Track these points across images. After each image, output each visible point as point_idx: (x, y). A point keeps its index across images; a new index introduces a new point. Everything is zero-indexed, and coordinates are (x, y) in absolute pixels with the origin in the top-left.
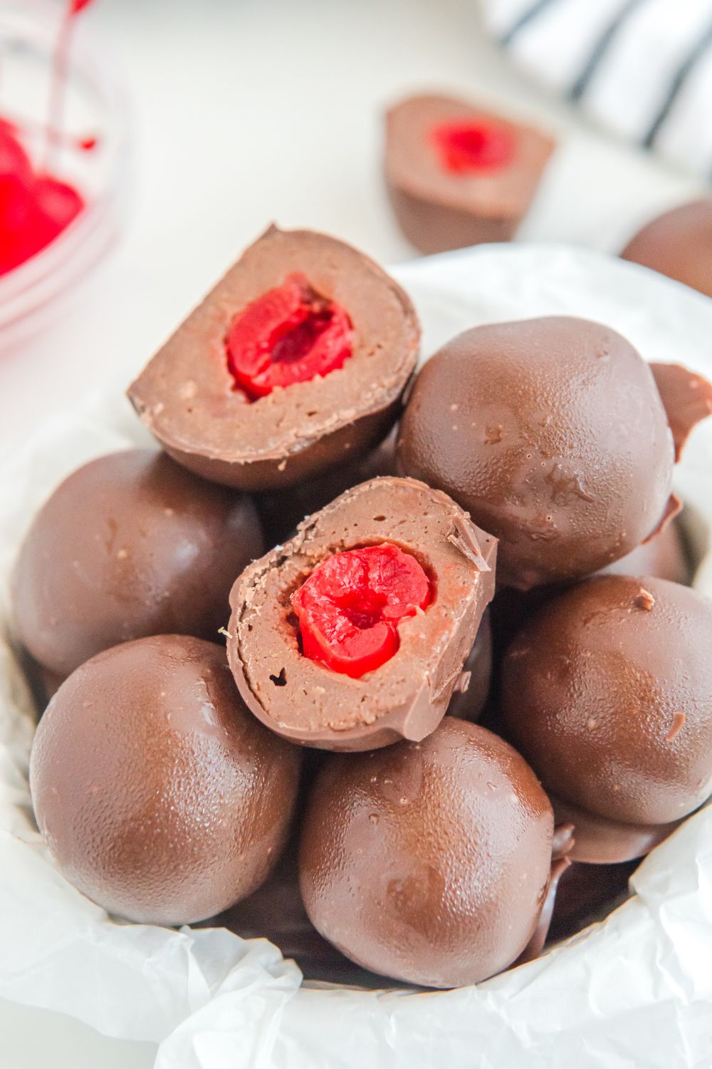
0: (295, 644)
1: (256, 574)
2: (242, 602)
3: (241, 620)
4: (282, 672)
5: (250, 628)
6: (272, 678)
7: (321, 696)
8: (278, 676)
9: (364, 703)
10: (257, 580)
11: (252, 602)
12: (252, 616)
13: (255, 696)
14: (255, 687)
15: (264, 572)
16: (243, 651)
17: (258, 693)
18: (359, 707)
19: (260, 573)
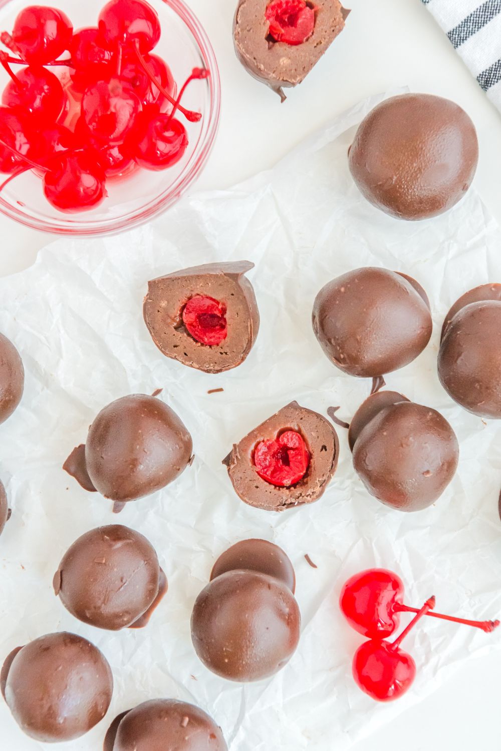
0: (311, 460)
1: (310, 497)
2: (321, 487)
3: (325, 480)
4: (322, 450)
5: (323, 475)
6: (326, 450)
7: (314, 432)
8: (324, 450)
9: (302, 417)
10: (311, 494)
11: (317, 486)
12: (320, 479)
13: (335, 448)
14: (333, 450)
15: (307, 496)
16: (330, 467)
17: (333, 447)
18: (304, 417)
19: (309, 497)
